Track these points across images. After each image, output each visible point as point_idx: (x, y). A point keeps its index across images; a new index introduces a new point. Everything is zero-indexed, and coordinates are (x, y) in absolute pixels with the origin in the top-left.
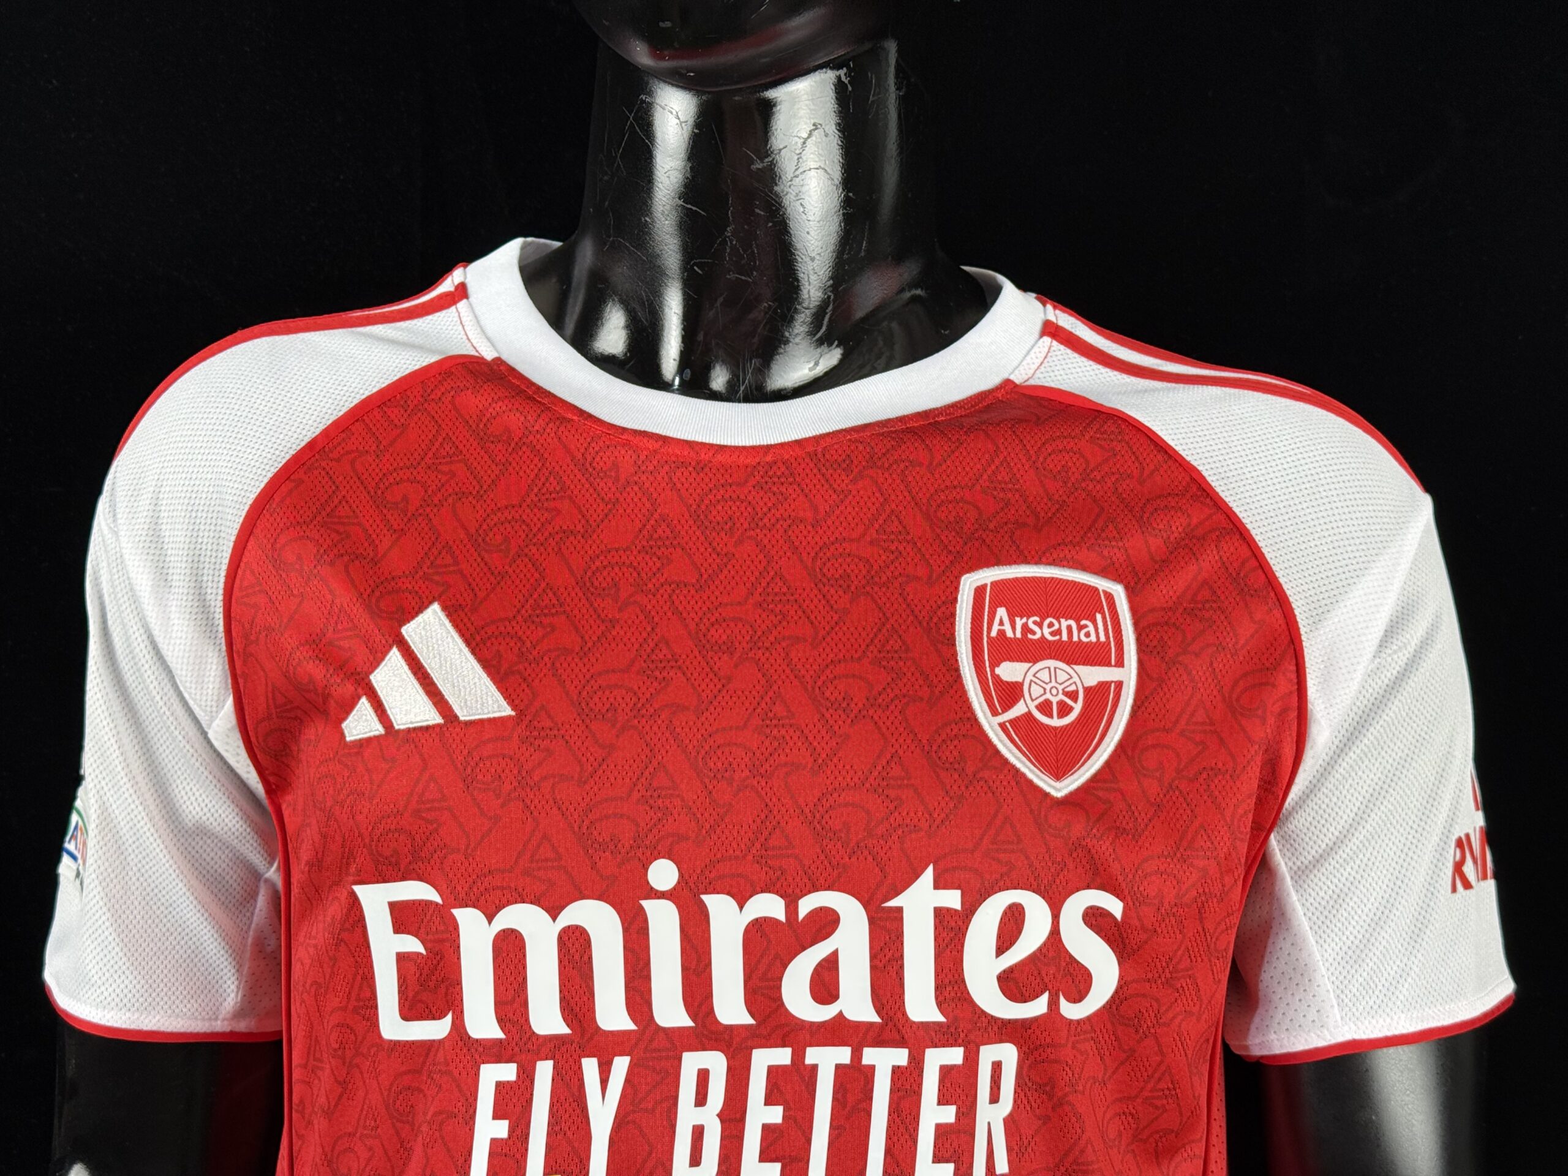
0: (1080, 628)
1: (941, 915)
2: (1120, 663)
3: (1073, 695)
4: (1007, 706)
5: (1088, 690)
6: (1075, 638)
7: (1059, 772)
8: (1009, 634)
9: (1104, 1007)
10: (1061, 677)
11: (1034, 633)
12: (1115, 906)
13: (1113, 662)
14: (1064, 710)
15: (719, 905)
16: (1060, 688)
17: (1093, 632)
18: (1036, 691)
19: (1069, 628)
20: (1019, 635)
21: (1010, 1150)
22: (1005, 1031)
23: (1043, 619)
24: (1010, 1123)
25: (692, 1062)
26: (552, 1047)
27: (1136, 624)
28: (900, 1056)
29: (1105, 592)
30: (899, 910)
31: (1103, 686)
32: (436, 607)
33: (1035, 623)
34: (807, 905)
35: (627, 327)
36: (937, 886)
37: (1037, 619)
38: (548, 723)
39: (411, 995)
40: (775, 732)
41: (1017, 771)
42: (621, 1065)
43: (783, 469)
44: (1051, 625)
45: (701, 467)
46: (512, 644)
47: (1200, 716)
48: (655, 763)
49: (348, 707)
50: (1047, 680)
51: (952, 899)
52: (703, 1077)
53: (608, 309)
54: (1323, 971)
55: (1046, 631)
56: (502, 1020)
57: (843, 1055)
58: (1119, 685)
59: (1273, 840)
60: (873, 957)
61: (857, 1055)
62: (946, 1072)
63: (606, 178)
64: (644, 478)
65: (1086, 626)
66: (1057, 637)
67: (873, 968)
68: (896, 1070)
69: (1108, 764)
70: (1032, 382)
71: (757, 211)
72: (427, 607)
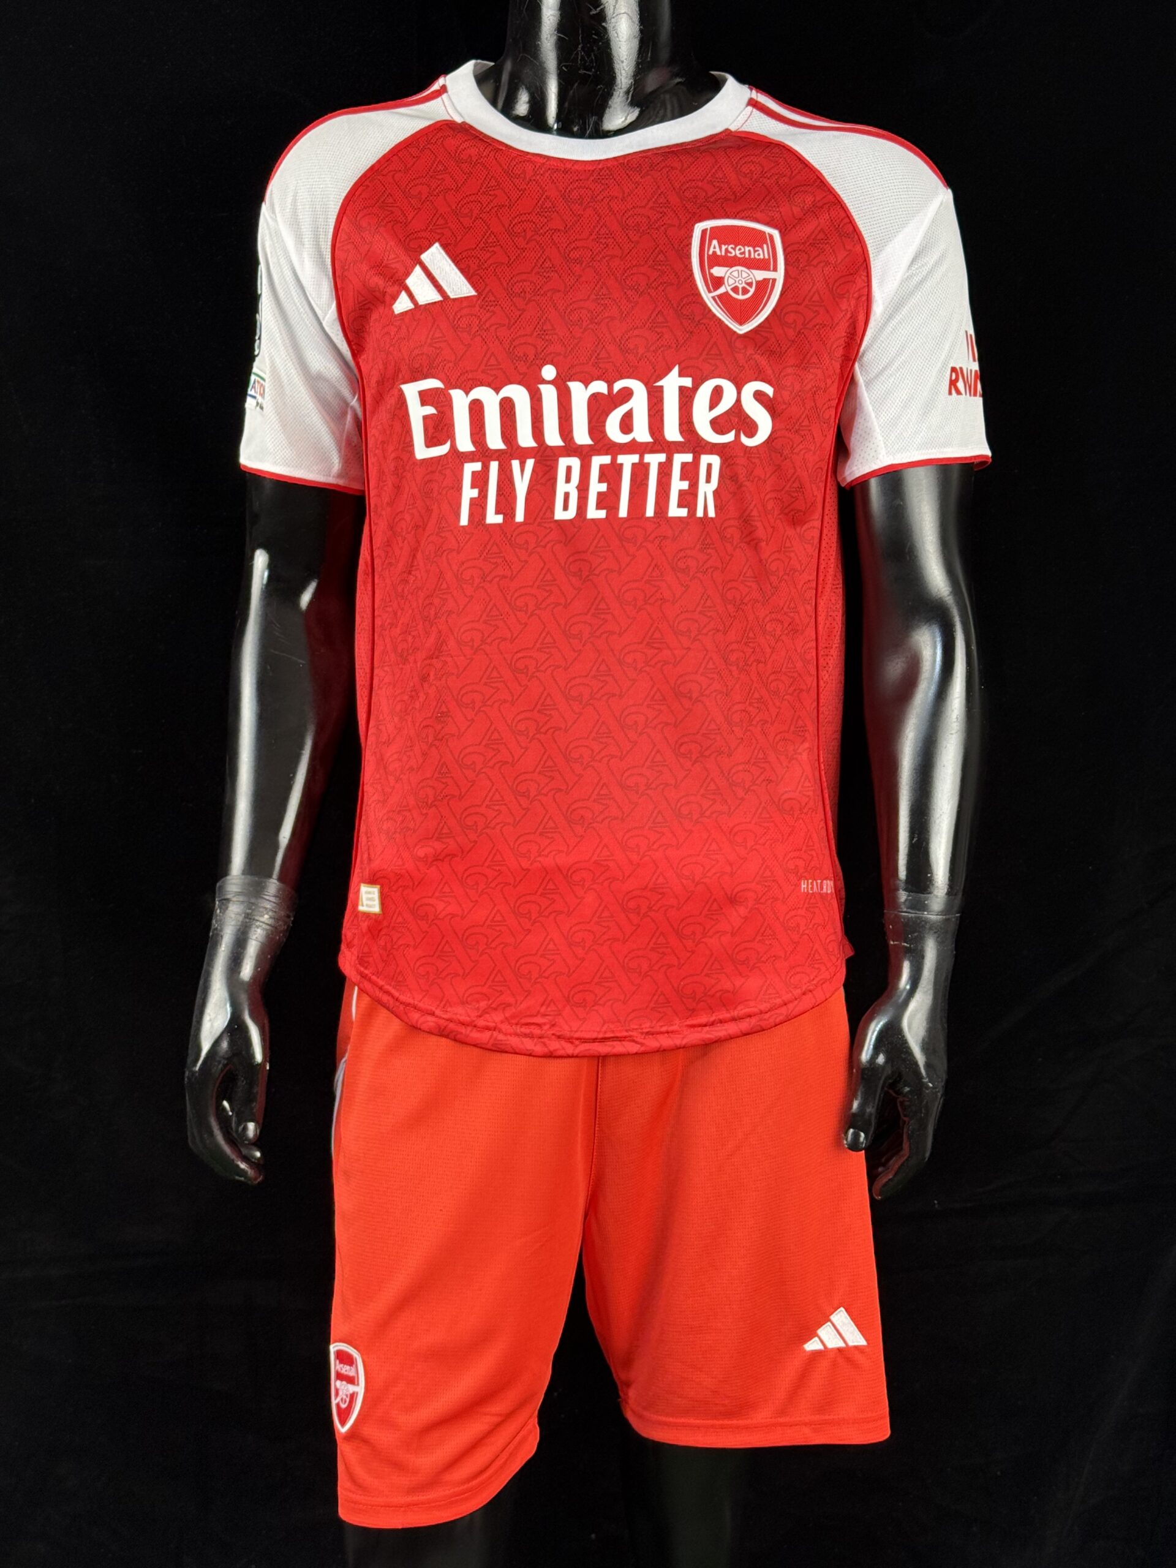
0: (755, 251)
1: (682, 389)
2: (775, 269)
3: (750, 284)
4: (717, 287)
5: (758, 283)
6: (752, 256)
7: (741, 322)
8: (719, 253)
9: (764, 442)
10: (745, 275)
11: (731, 253)
12: (769, 390)
13: (772, 269)
14: (745, 291)
15: (575, 387)
16: (743, 280)
17: (762, 253)
18: (731, 281)
19: (749, 251)
20: (723, 254)
21: (716, 507)
22: (713, 449)
23: (736, 246)
24: (716, 493)
25: (563, 462)
26: (497, 455)
27: (784, 250)
28: (662, 457)
29: (769, 234)
30: (662, 387)
31: (766, 281)
32: (437, 245)
33: (732, 248)
34: (618, 386)
35: (529, 102)
36: (681, 375)
37: (733, 246)
38: (493, 299)
39: (430, 435)
40: (602, 302)
41: (720, 320)
42: (530, 463)
43: (607, 171)
44: (740, 249)
45: (566, 171)
46: (475, 261)
47: (816, 298)
48: (544, 317)
49: (395, 298)
50: (737, 276)
51: (687, 382)
52: (569, 469)
53: (520, 93)
54: (878, 431)
55: (738, 252)
56: (474, 442)
57: (635, 458)
58: (774, 280)
59: (857, 365)
60: (649, 410)
61: (642, 458)
62: (684, 465)
63: (518, 22)
64: (538, 177)
65: (758, 251)
66: (743, 256)
67: (650, 416)
68: (660, 464)
69: (767, 319)
70: (743, 129)
71: (594, 36)
72: (432, 245)
